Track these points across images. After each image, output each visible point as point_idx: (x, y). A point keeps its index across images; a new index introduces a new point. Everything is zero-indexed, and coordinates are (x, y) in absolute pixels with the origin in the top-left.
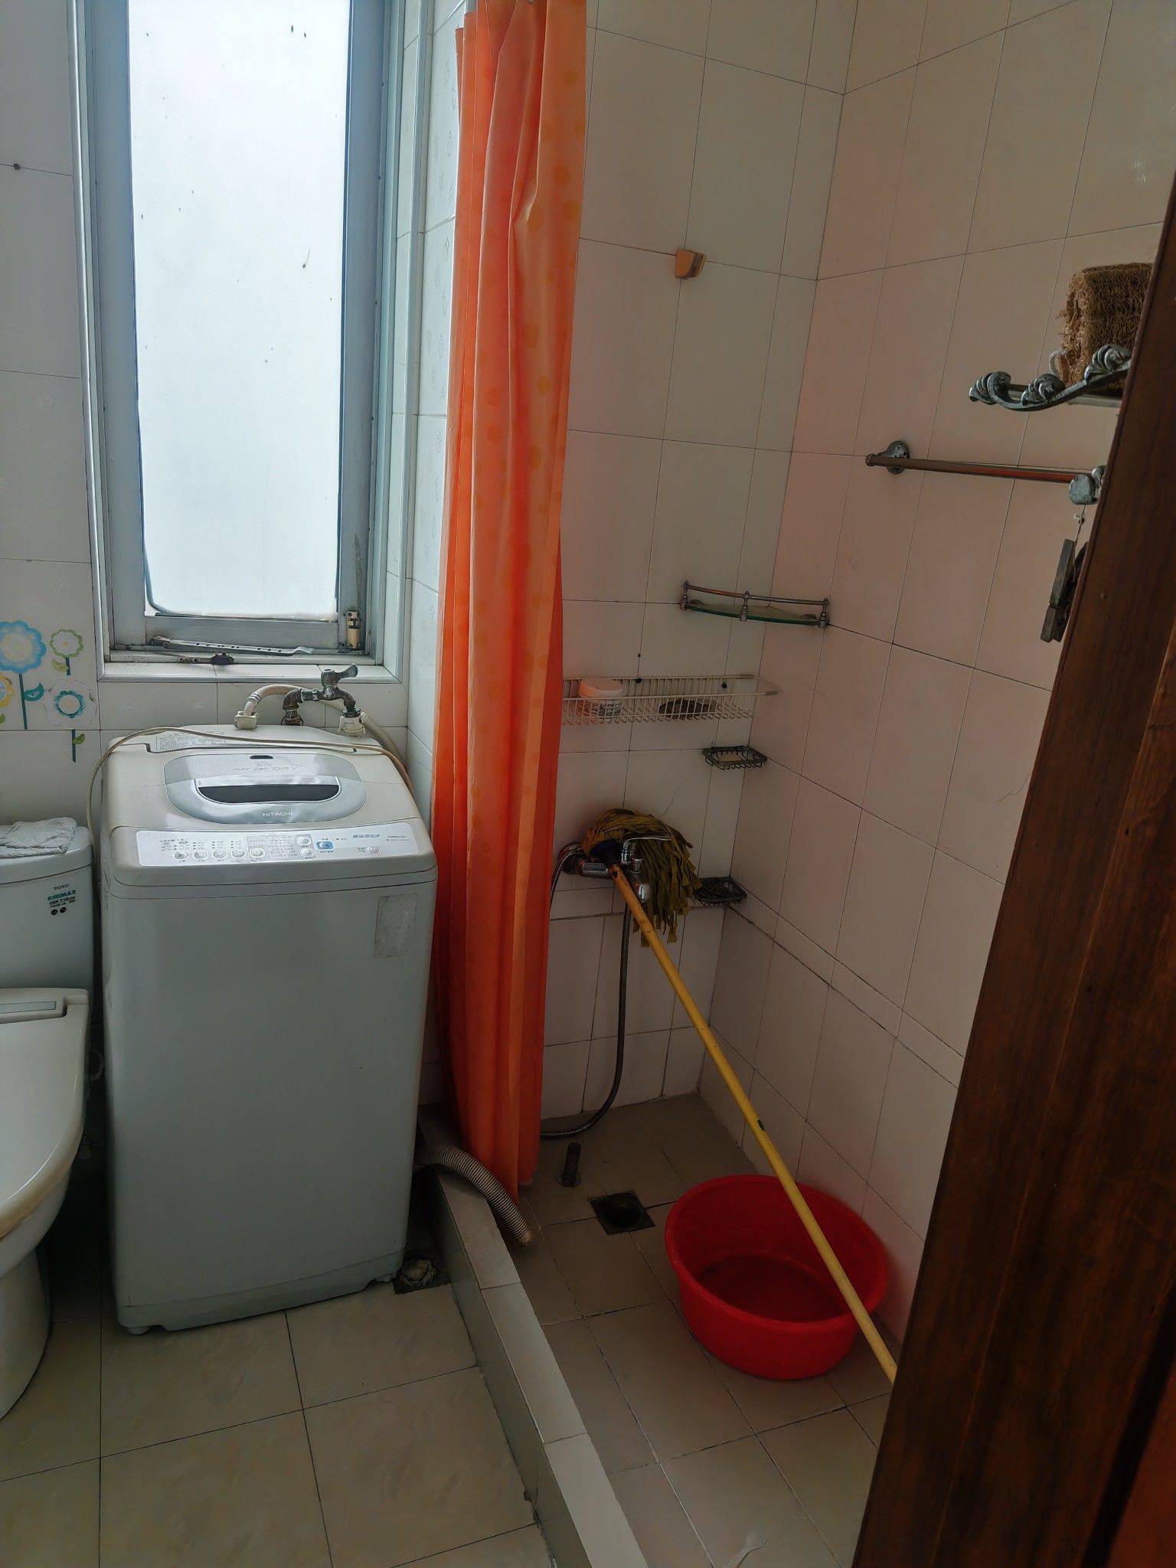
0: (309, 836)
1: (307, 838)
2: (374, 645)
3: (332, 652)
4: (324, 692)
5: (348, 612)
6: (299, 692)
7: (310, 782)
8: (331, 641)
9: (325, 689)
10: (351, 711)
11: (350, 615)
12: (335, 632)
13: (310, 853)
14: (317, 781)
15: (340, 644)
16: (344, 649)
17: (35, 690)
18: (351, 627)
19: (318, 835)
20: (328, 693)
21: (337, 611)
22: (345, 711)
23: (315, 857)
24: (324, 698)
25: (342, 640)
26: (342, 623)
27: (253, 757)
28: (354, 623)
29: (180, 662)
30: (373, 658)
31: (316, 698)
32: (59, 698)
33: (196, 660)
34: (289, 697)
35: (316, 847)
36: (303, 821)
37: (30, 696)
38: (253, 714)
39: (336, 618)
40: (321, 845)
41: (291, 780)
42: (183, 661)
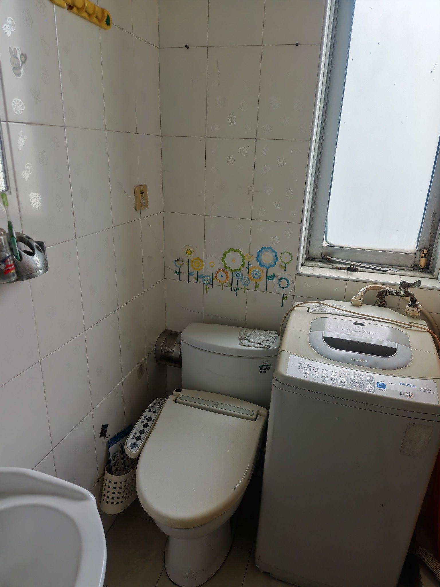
0: (373, 377)
1: (372, 378)
2: (434, 267)
3: (410, 269)
4: (400, 292)
5: (423, 250)
6: (386, 290)
7: (381, 344)
8: (410, 263)
9: (401, 291)
10: (413, 303)
11: (423, 251)
12: (414, 259)
13: (372, 388)
14: (385, 344)
15: (415, 265)
16: (416, 268)
17: (272, 276)
18: (423, 257)
19: (379, 378)
20: (402, 293)
21: (417, 249)
22: (410, 303)
23: (374, 391)
24: (399, 295)
25: (417, 263)
26: (418, 255)
27: (355, 324)
28: (425, 255)
29: (333, 268)
30: (432, 274)
31: (395, 294)
32: (280, 280)
33: (340, 268)
34: (380, 292)
35: (376, 386)
36: (372, 367)
37: (269, 278)
38: (360, 299)
39: (415, 252)
40: (379, 384)
41: (371, 341)
42: (334, 268)
